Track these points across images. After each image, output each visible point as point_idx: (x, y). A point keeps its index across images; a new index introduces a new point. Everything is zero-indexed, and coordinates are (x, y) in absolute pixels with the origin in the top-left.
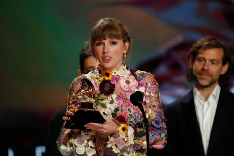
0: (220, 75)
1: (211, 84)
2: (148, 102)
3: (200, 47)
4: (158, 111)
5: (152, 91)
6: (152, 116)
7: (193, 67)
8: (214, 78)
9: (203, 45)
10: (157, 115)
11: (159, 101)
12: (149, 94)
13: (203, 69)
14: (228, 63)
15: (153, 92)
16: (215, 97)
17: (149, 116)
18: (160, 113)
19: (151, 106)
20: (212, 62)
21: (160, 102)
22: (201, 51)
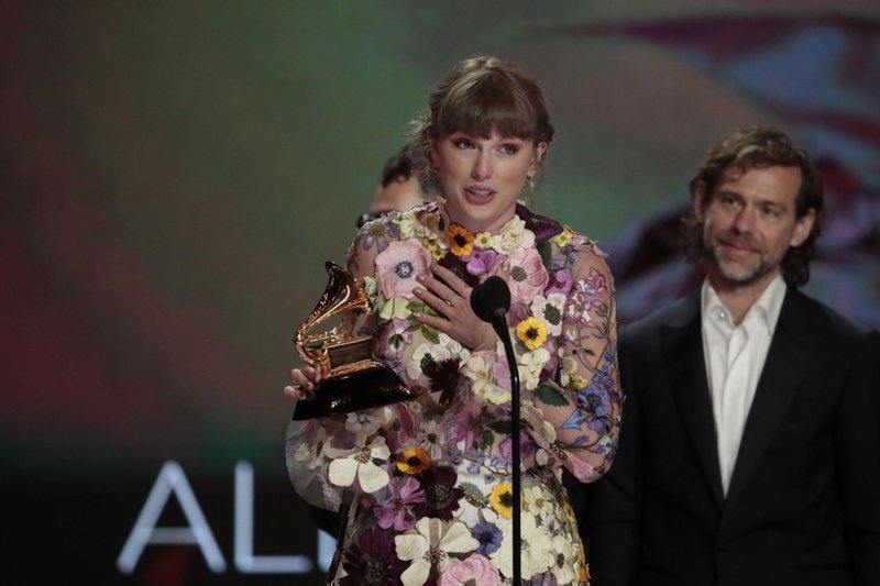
0: (786, 248)
1: (758, 276)
2: (572, 338)
3: (728, 161)
4: (600, 367)
5: (587, 306)
6: (580, 381)
7: (704, 218)
8: (766, 257)
9: (740, 155)
10: (596, 379)
11: (608, 338)
12: (578, 314)
13: (735, 231)
14: (812, 211)
15: (589, 310)
16: (765, 316)
17: (571, 379)
18: (606, 374)
19: (578, 349)
20: (765, 207)
21: (609, 341)
22: (732, 172)
